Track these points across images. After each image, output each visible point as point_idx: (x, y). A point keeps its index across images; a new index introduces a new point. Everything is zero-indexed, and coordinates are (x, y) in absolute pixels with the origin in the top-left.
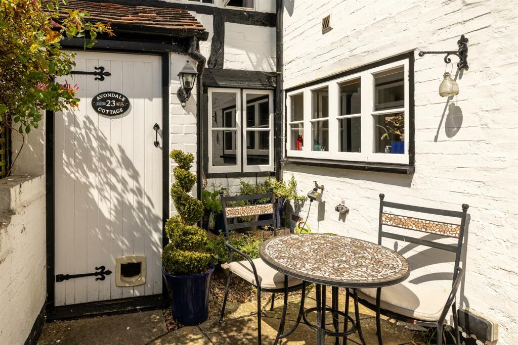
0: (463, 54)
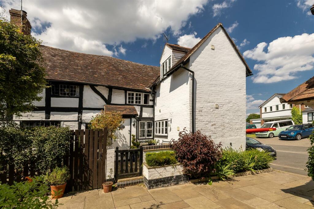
0: (171, 121)
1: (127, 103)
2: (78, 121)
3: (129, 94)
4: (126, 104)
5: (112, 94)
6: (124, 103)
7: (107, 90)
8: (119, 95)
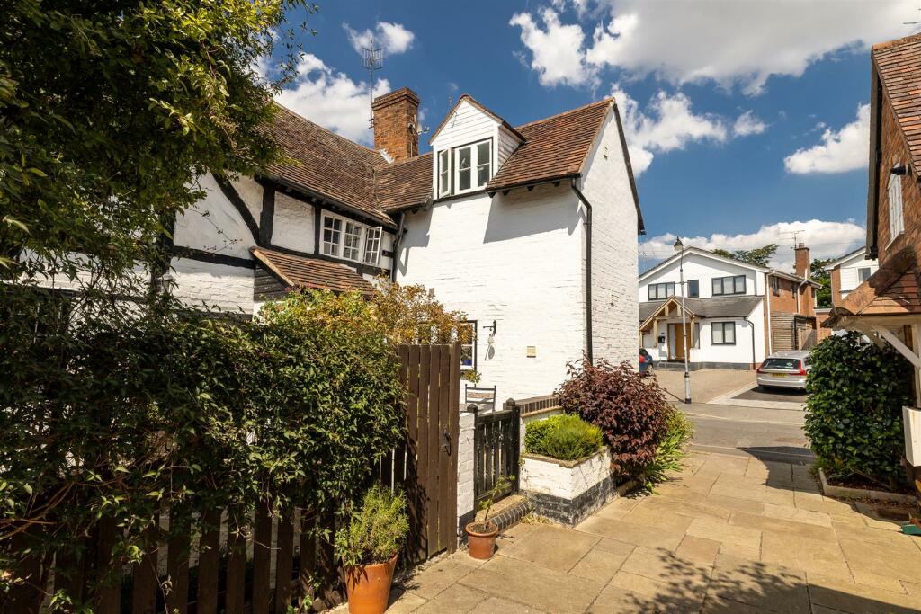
0: (495, 327)
1: (322, 251)
2: (149, 300)
3: (328, 222)
4: (316, 255)
5: (276, 212)
6: (311, 250)
7: (259, 192)
8: (297, 217)
